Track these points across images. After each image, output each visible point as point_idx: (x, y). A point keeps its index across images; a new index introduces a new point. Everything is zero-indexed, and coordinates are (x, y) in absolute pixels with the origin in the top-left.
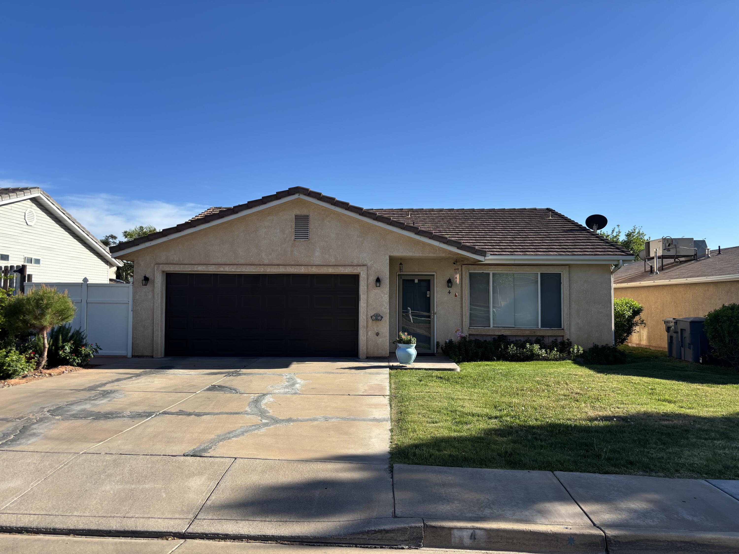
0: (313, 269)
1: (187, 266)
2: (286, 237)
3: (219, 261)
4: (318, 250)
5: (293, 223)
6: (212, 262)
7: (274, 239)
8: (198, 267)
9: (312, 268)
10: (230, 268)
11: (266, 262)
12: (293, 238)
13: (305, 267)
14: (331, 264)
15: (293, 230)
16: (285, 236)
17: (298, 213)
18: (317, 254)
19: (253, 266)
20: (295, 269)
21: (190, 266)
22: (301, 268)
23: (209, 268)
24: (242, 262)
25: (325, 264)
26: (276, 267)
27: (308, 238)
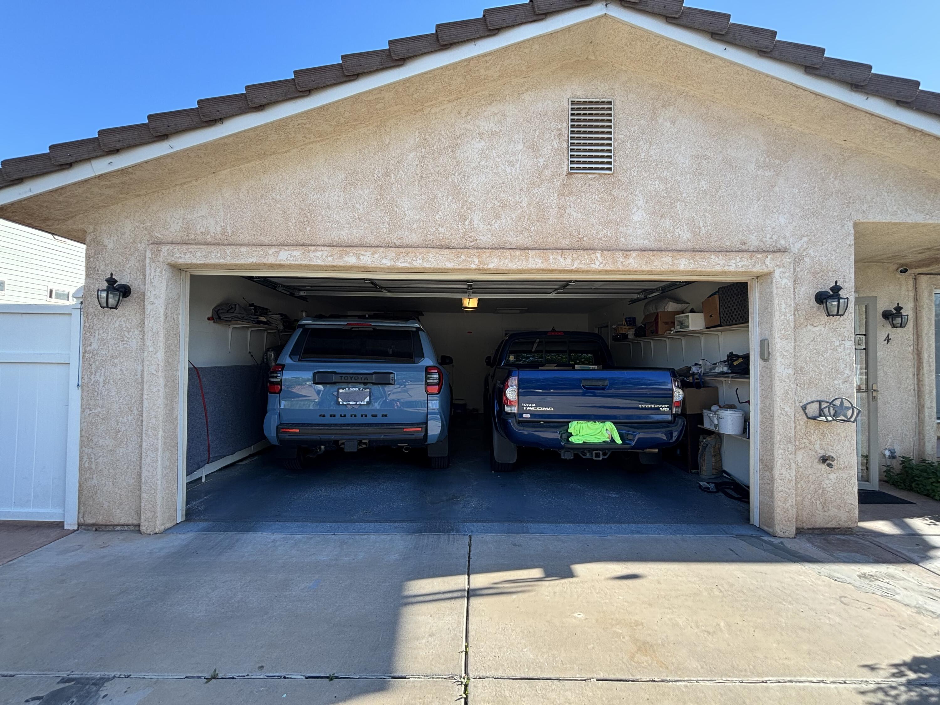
0: (631, 260)
1: (243, 249)
2: (545, 166)
3: (344, 235)
4: (640, 203)
5: (565, 125)
6: (324, 237)
7: (508, 171)
8: (278, 252)
9: (626, 257)
10: (376, 256)
11: (485, 239)
12: (565, 167)
13: (605, 252)
14: (680, 246)
15: (565, 145)
16: (542, 161)
17: (581, 94)
18: (638, 216)
19: (447, 252)
20: (573, 259)
21: (254, 248)
22: (593, 257)
23: (312, 255)
24: (414, 238)
25: (662, 245)
26: (518, 252)
27: (610, 169)
